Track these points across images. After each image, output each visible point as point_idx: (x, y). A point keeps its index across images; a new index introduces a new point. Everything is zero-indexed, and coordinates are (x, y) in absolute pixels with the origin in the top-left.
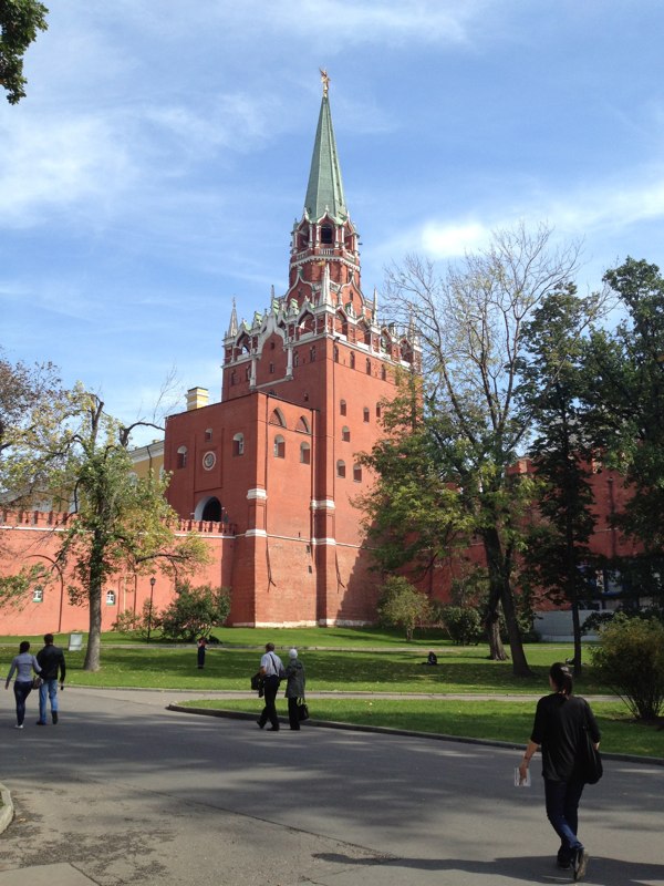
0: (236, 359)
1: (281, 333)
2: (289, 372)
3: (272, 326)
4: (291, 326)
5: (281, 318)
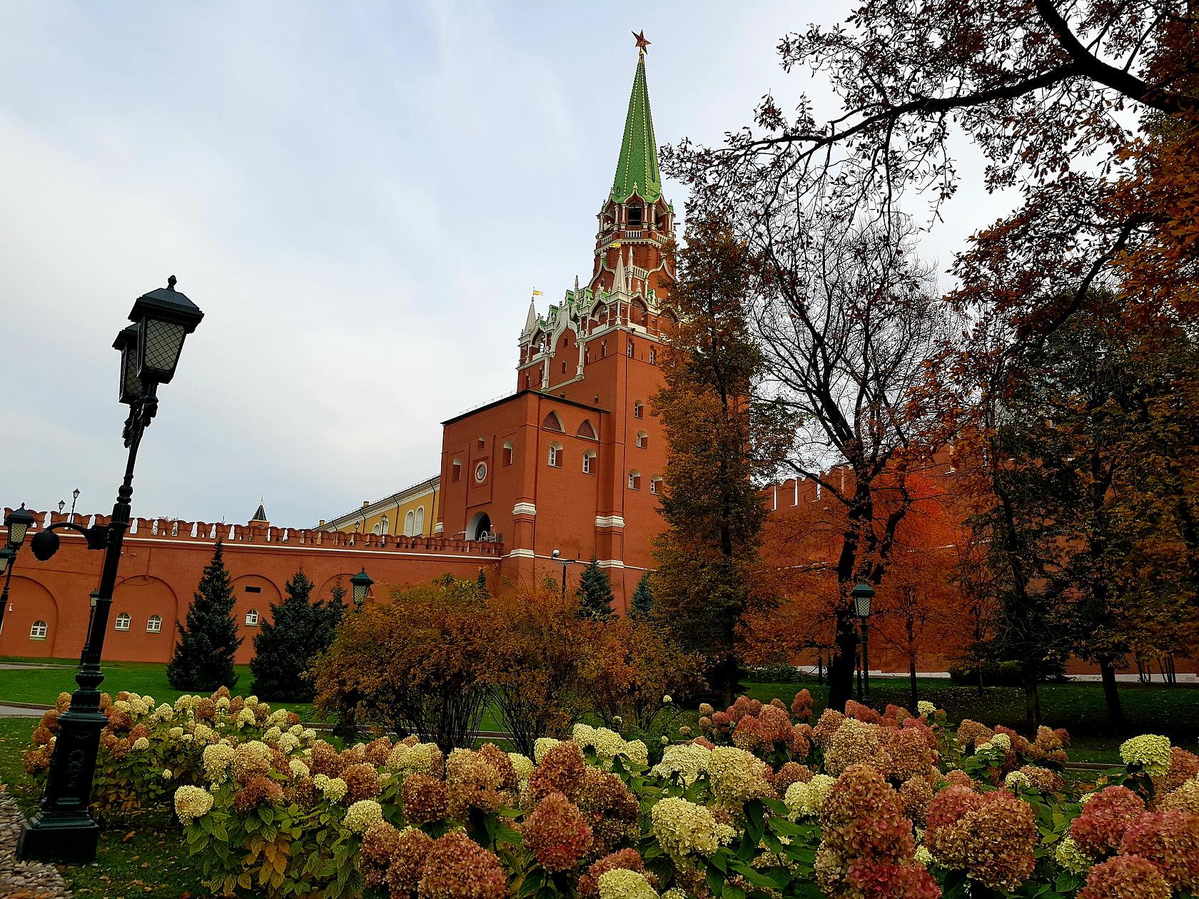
0: (531, 359)
1: (573, 326)
2: (579, 371)
3: (565, 320)
4: (584, 319)
5: (574, 310)
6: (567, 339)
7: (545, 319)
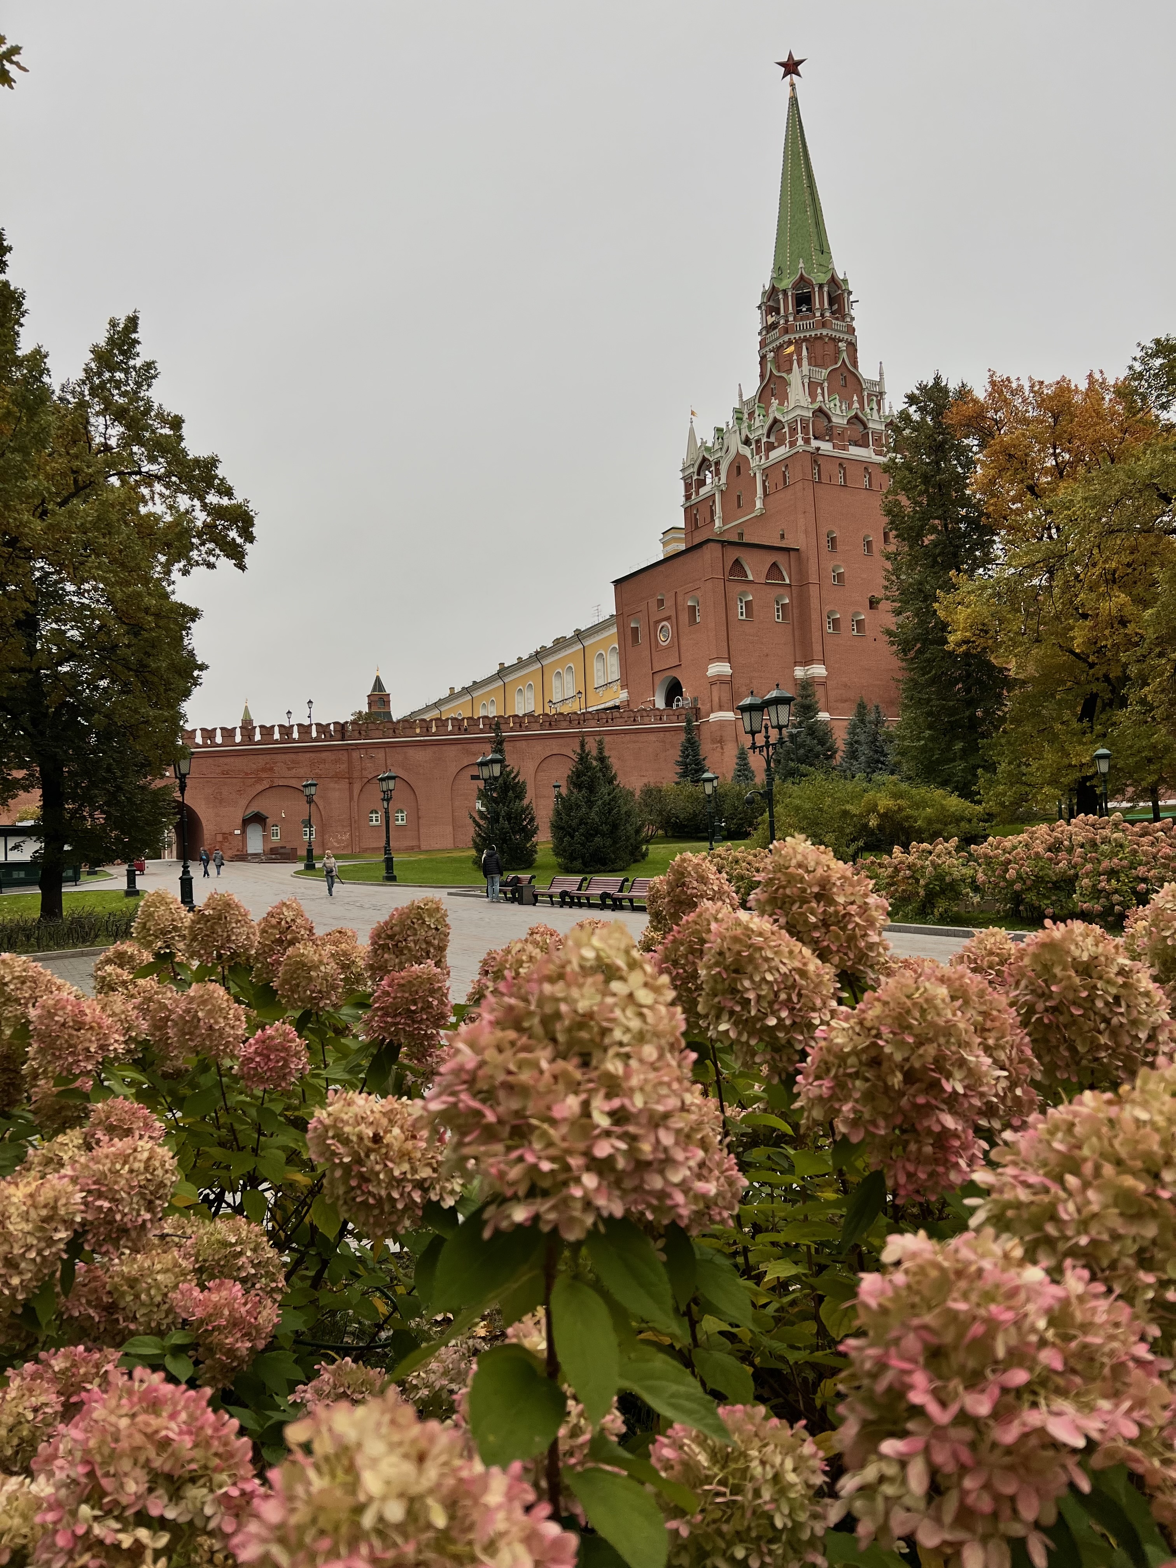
0: (697, 493)
1: (746, 451)
2: (759, 504)
3: (735, 443)
4: (758, 441)
5: (745, 432)
6: (739, 466)
7: (710, 444)
